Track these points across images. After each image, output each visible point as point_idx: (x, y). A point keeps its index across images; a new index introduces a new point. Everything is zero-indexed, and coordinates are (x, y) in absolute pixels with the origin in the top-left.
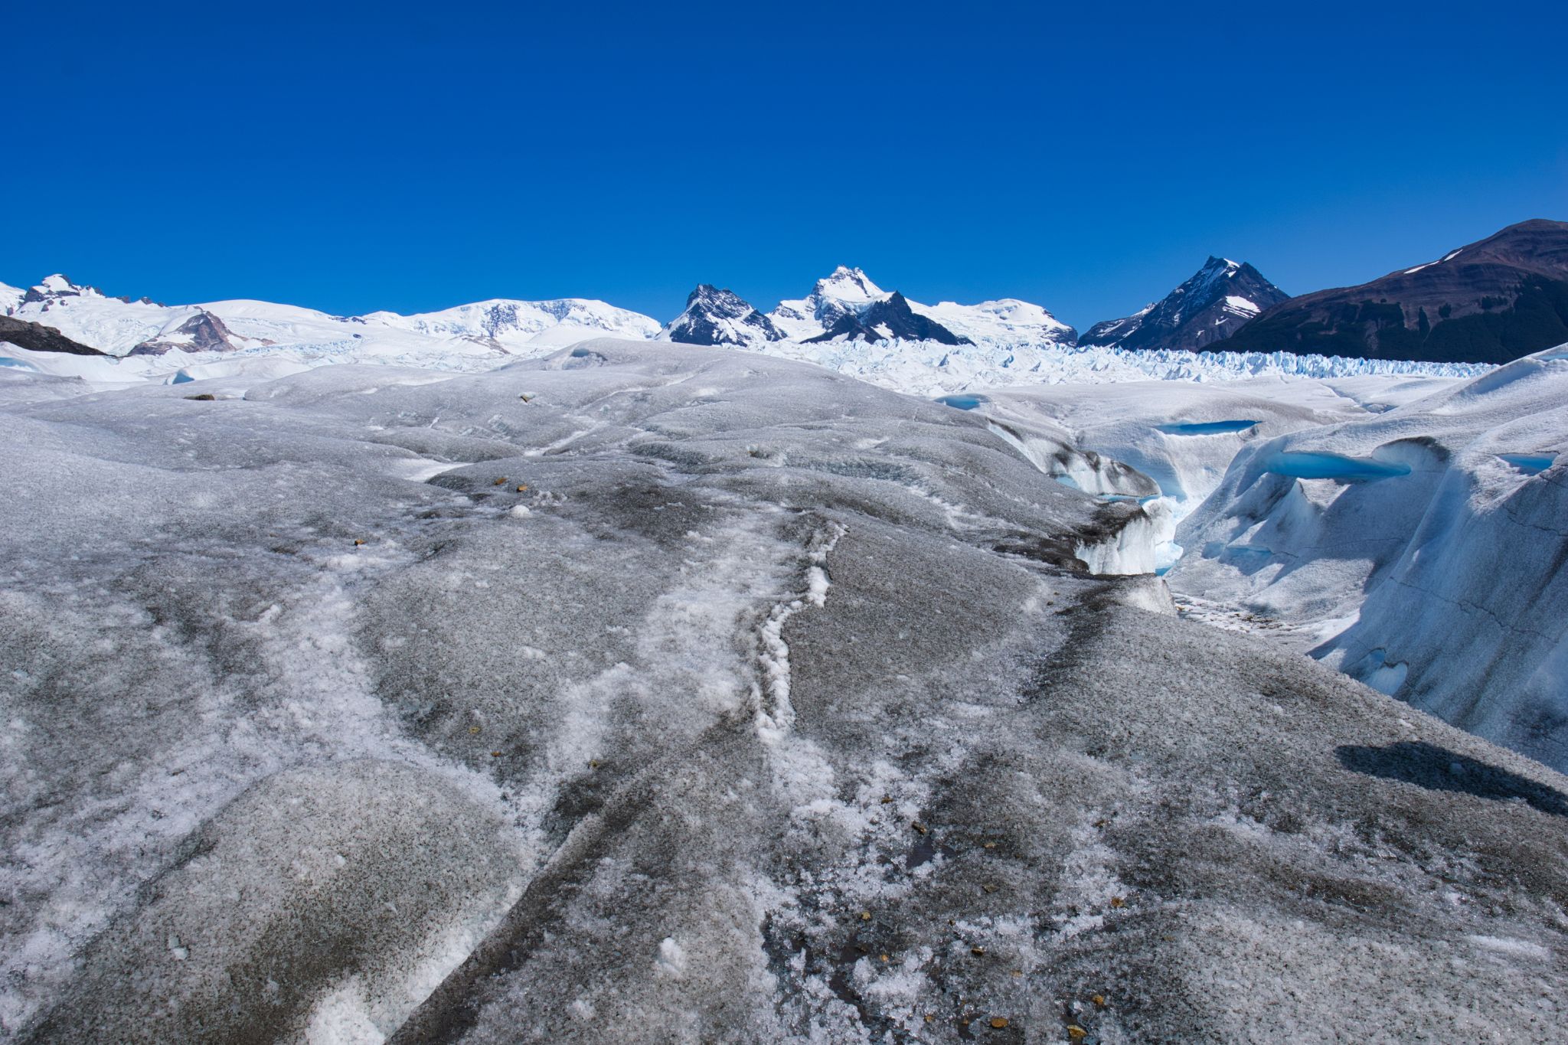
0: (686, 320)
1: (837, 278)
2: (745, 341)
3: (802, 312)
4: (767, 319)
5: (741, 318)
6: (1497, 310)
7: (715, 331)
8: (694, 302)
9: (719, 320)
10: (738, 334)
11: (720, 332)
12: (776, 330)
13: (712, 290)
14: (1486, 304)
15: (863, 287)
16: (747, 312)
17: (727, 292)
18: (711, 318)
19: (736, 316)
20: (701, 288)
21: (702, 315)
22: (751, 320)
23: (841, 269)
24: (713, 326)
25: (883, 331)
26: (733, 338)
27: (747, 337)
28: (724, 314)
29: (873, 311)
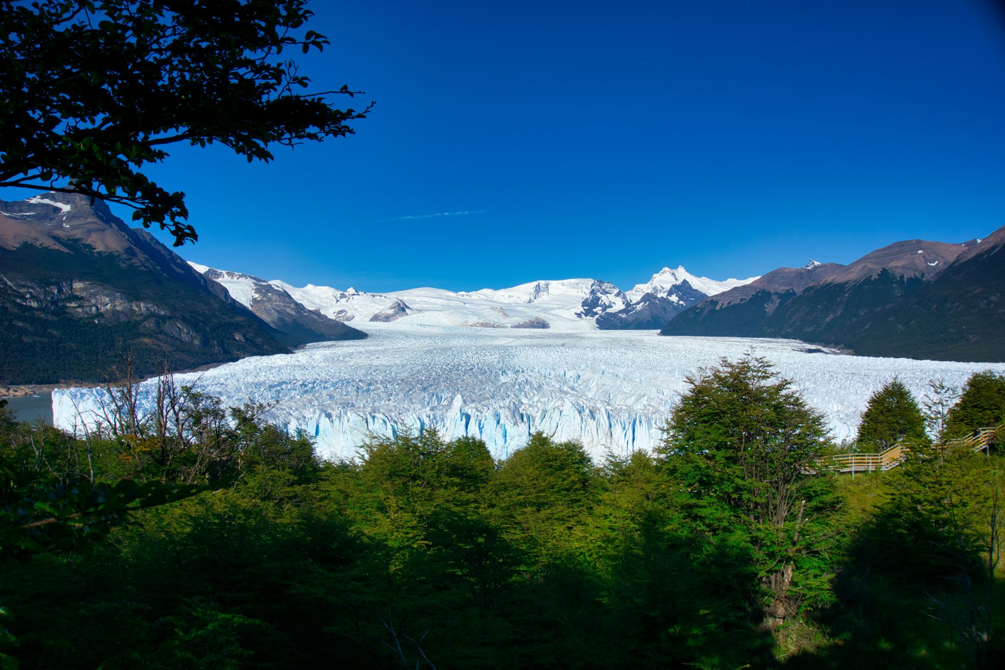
0: (588, 296)
1: (662, 273)
2: (613, 305)
3: (645, 290)
4: (625, 294)
5: (613, 294)
6: (742, 303)
7: (600, 301)
8: (593, 288)
9: (603, 296)
10: (610, 301)
11: (602, 301)
12: (627, 298)
13: (601, 282)
14: (742, 300)
15: (675, 276)
16: (616, 291)
17: (608, 283)
18: (599, 295)
19: (611, 293)
20: (597, 282)
21: (595, 294)
22: (618, 295)
23: (666, 269)
24: (599, 299)
25: (674, 298)
26: (607, 304)
27: (614, 303)
28: (605, 293)
29: (671, 289)
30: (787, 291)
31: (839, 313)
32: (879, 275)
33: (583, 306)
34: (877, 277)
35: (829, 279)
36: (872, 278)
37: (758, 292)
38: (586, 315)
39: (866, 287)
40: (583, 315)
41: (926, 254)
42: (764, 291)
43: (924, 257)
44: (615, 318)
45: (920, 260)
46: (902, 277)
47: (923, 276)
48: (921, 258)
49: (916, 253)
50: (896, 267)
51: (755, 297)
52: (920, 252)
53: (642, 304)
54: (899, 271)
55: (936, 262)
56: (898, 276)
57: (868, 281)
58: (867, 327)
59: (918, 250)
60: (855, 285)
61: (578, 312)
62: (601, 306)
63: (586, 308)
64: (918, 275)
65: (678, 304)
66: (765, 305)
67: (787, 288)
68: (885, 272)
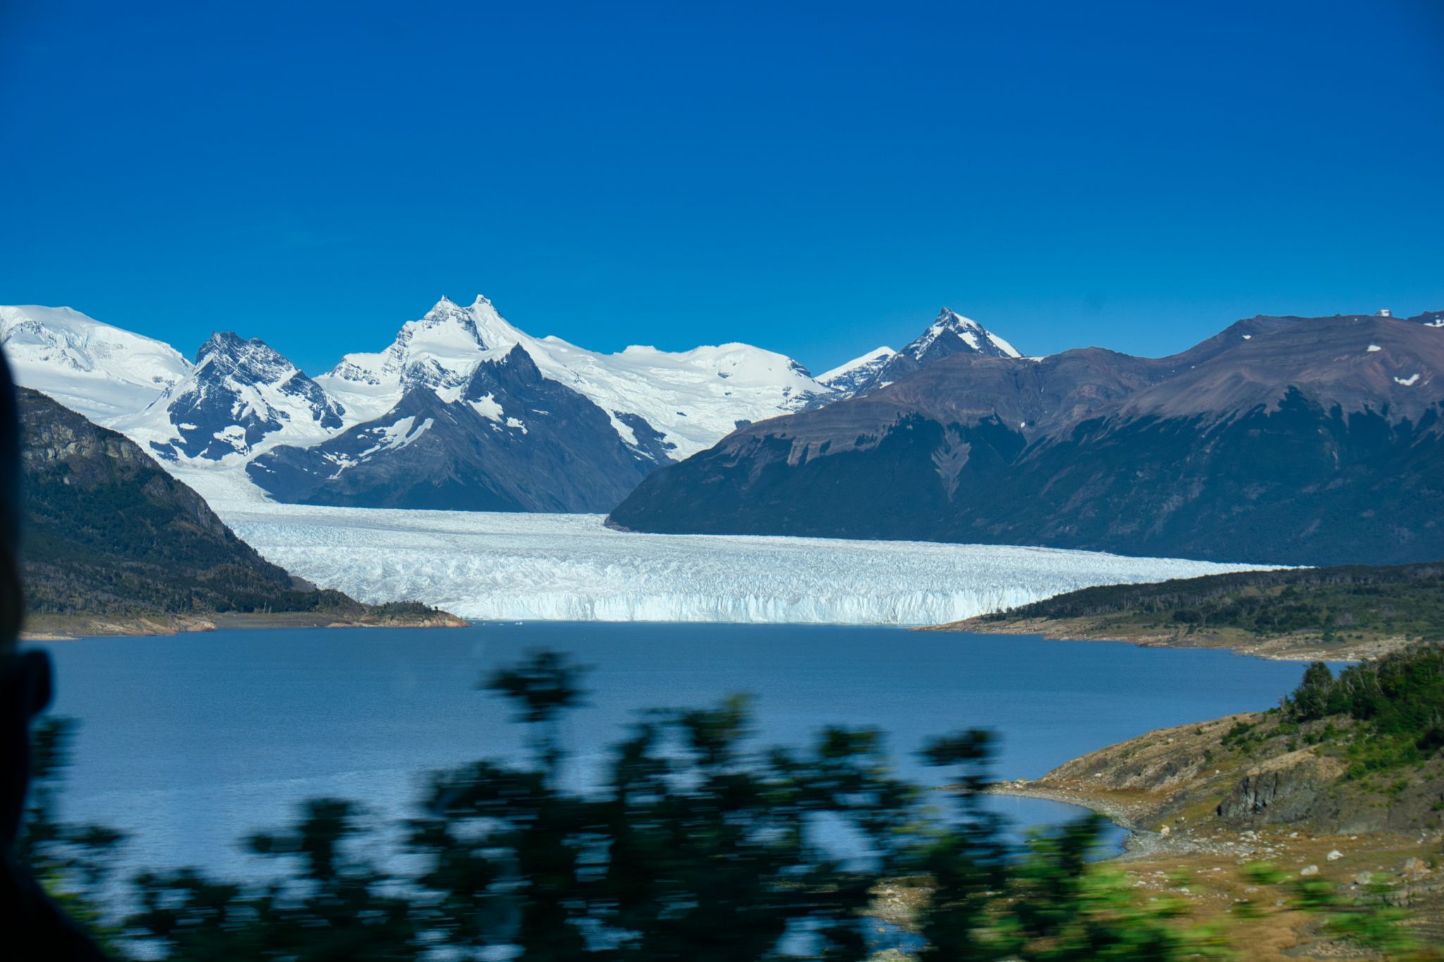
0: (193, 387)
1: (435, 319)
2: (281, 421)
3: (378, 373)
4: (317, 385)
5: (279, 384)
6: (864, 447)
7: (236, 404)
8: (208, 358)
9: (243, 387)
10: (270, 409)
11: (244, 406)
12: (329, 402)
13: (234, 341)
14: (861, 440)
15: (475, 333)
16: (287, 374)
17: (259, 343)
18: (230, 383)
19: (271, 381)
20: (218, 338)
21: (217, 380)
22: (294, 387)
24: (231, 397)
25: (488, 407)
26: (263, 415)
27: (283, 414)
28: (251, 378)
29: (477, 375)
30: (984, 420)
31: (1196, 492)
32: (1281, 403)
33: (174, 420)
34: (1277, 409)
35: (1145, 404)
36: (1267, 411)
37: (905, 422)
38: (191, 453)
39: (1255, 432)
40: (181, 453)
41: (1388, 355)
42: (918, 417)
43: (1384, 362)
44: (313, 467)
45: (1375, 369)
46: (1337, 410)
47: (1385, 409)
48: (1377, 365)
49: (1364, 351)
50: (1321, 386)
51: (898, 433)
52: (1373, 348)
53: (404, 424)
54: (1329, 394)
55: (1415, 377)
56: (1327, 407)
57: (1255, 417)
58: (1311, 529)
59: (1369, 343)
60: (1223, 425)
61: (163, 440)
62: (244, 423)
63: (185, 426)
64: (1376, 410)
65: (503, 425)
66: (934, 458)
67: (981, 413)
68: (1294, 396)
